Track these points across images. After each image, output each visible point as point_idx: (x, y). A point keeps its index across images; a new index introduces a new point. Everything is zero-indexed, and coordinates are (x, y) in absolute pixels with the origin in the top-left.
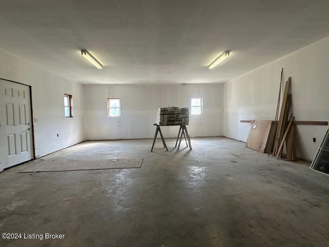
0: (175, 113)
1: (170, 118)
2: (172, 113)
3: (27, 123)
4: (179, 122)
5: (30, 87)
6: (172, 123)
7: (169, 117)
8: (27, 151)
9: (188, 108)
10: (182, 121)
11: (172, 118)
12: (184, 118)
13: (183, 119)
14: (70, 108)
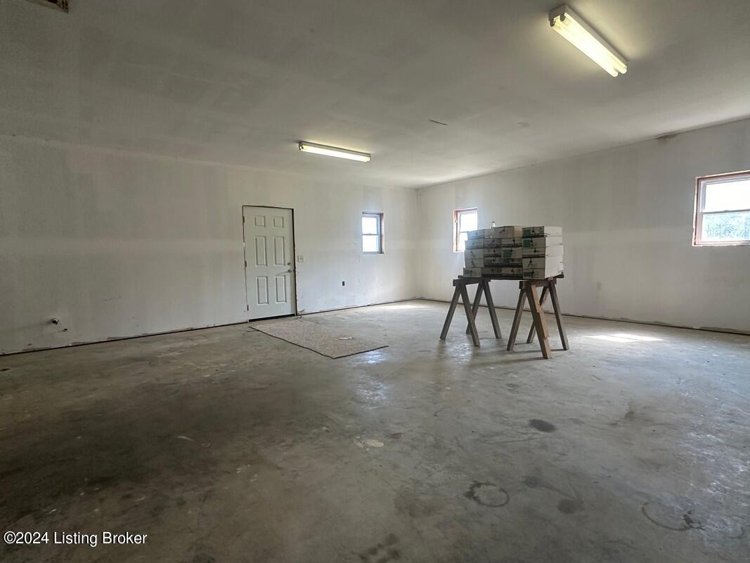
0: (503, 243)
1: (492, 258)
2: (496, 243)
3: (286, 263)
4: (515, 269)
5: (293, 210)
6: (495, 273)
7: (489, 256)
8: (286, 301)
9: (542, 229)
10: (522, 267)
11: (497, 258)
12: (529, 259)
13: (526, 262)
14: (381, 236)
